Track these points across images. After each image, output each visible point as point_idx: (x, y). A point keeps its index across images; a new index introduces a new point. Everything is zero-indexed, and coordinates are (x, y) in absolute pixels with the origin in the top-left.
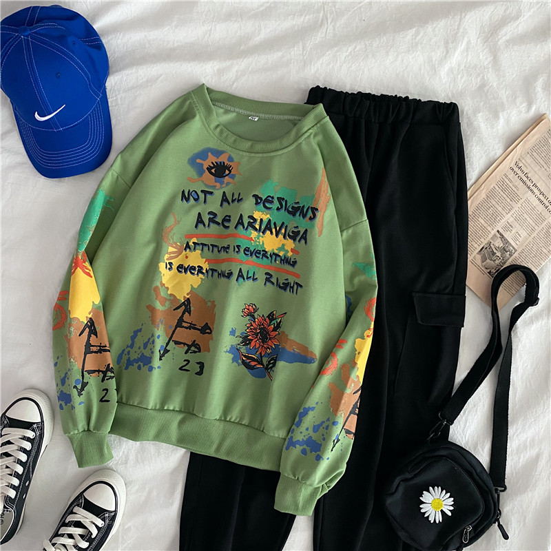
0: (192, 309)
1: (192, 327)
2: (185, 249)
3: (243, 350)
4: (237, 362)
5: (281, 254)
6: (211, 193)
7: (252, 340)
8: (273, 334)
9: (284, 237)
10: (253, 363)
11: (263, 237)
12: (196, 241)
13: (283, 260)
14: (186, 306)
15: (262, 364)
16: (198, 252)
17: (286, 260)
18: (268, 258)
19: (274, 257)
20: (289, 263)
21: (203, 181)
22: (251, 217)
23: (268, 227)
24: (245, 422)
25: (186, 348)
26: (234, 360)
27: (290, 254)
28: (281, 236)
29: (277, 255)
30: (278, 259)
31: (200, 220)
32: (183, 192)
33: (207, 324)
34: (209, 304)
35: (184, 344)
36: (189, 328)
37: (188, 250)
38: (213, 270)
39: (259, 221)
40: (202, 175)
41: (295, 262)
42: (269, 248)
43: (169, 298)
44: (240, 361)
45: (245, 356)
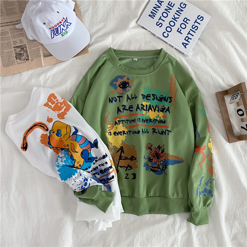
0: (124, 150)
1: (126, 158)
2: (115, 125)
3: (150, 164)
4: (148, 170)
5: (158, 119)
6: (122, 97)
7: (153, 159)
8: (162, 155)
9: (158, 111)
10: (155, 169)
11: (148, 113)
12: (119, 120)
13: (160, 122)
14: (121, 150)
15: (160, 169)
16: (121, 124)
17: (161, 122)
18: (152, 122)
19: (155, 121)
20: (163, 122)
21: (117, 92)
22: (142, 105)
23: (150, 108)
24: (157, 195)
25: (125, 168)
26: (147, 169)
27: (162, 119)
28: (156, 111)
29: (156, 120)
30: (157, 121)
31: (119, 110)
32: (109, 98)
33: (132, 156)
34: (131, 147)
35: (124, 167)
36: (125, 159)
37: (116, 125)
38: (130, 131)
39: (145, 106)
40: (117, 89)
41: (165, 122)
42: (152, 118)
43: (113, 148)
44: (149, 170)
45: (151, 167)
